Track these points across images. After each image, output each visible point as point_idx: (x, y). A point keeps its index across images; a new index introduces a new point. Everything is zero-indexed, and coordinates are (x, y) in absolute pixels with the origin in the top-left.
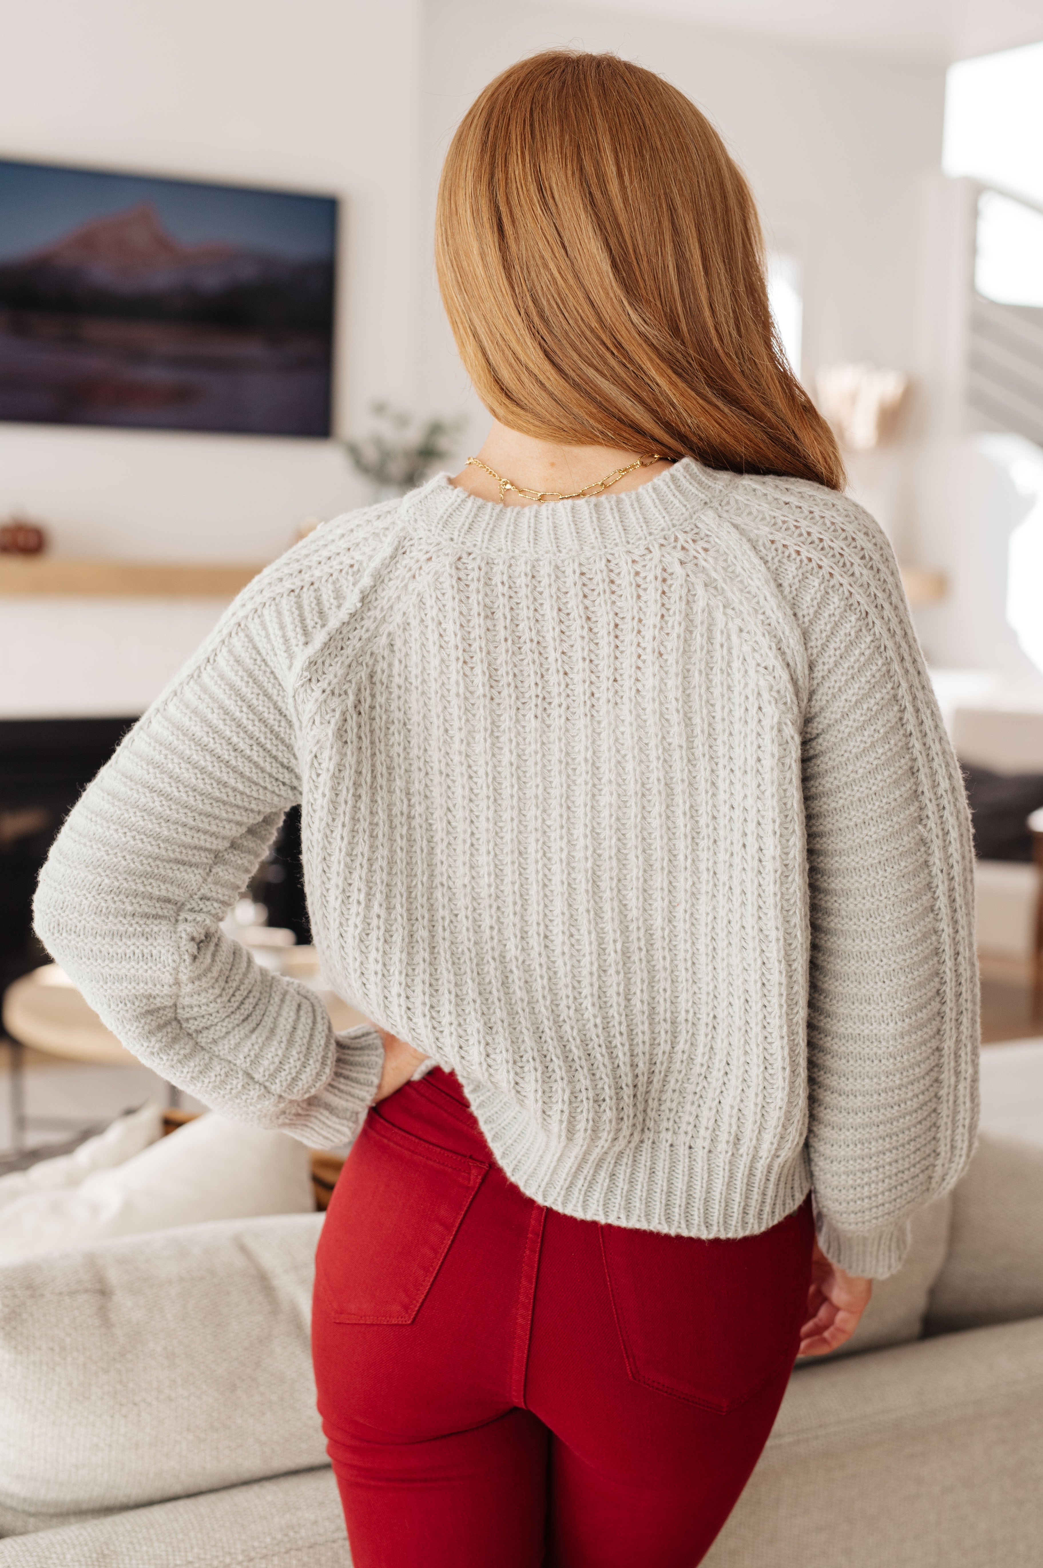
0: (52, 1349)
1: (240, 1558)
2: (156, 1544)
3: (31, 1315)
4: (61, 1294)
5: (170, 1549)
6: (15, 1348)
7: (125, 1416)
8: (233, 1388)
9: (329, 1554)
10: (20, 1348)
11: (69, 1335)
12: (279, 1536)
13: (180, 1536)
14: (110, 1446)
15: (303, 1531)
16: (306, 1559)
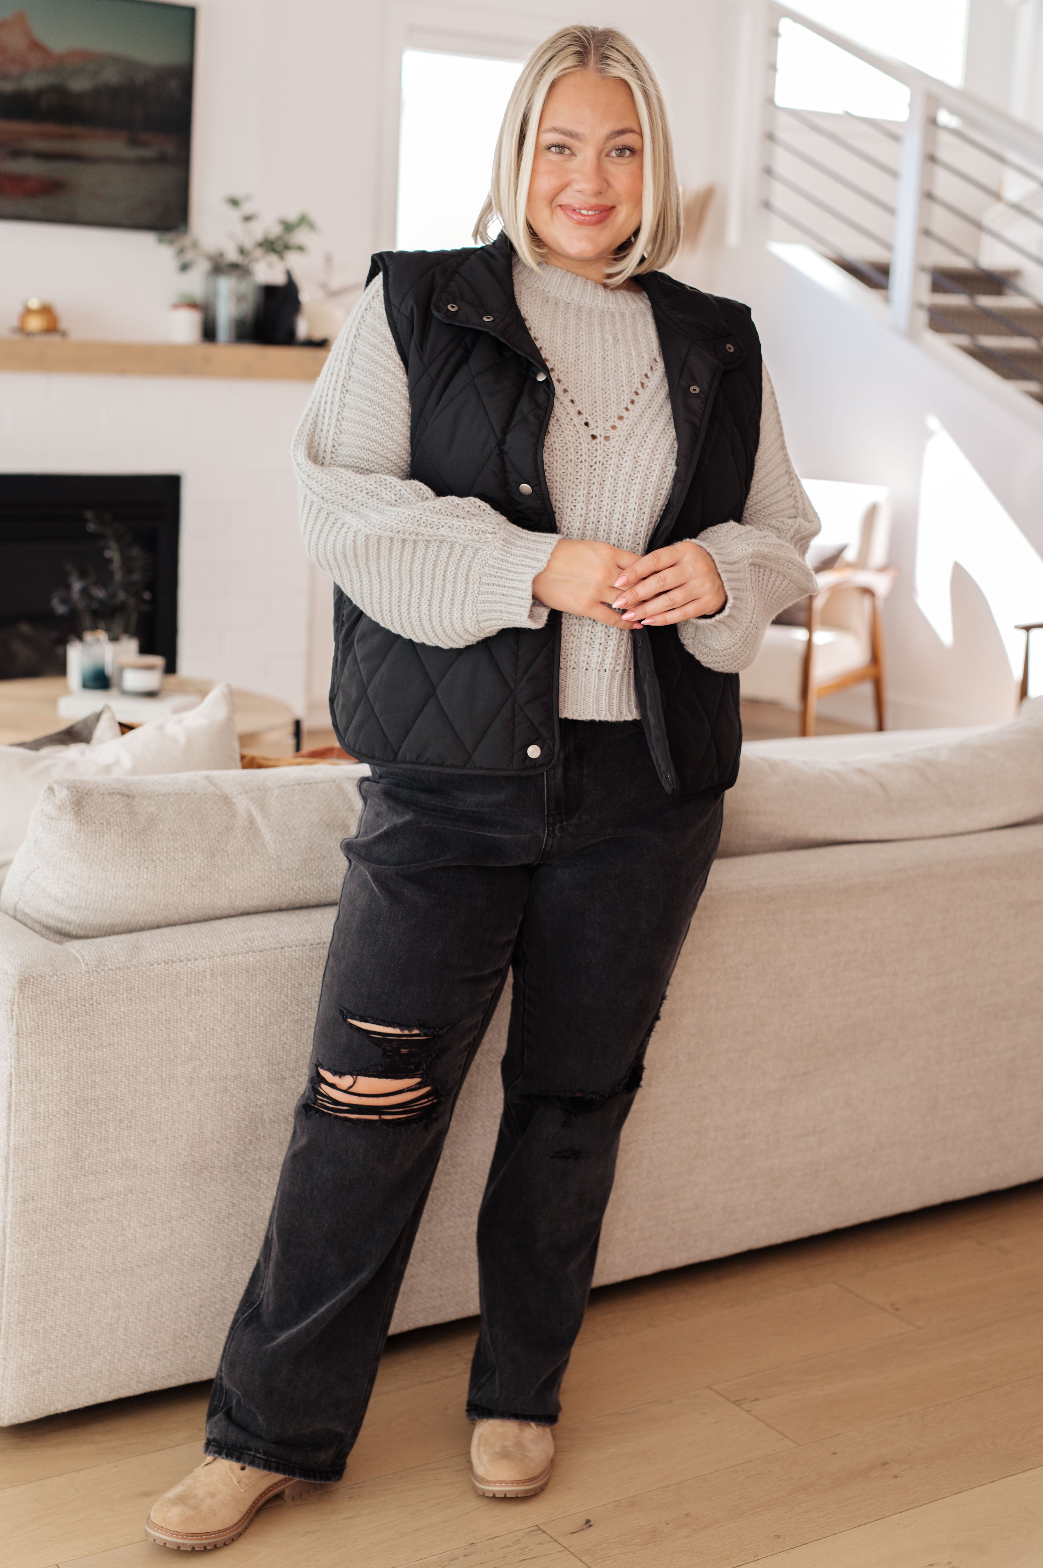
0: (102, 824)
1: (219, 954)
2: (167, 943)
3: (88, 803)
4: (103, 794)
5: (176, 946)
6: (80, 821)
7: (147, 868)
8: (213, 856)
9: (273, 956)
10: (83, 822)
11: (112, 816)
12: (242, 944)
13: (181, 940)
14: (137, 885)
15: (256, 942)
16: (258, 958)
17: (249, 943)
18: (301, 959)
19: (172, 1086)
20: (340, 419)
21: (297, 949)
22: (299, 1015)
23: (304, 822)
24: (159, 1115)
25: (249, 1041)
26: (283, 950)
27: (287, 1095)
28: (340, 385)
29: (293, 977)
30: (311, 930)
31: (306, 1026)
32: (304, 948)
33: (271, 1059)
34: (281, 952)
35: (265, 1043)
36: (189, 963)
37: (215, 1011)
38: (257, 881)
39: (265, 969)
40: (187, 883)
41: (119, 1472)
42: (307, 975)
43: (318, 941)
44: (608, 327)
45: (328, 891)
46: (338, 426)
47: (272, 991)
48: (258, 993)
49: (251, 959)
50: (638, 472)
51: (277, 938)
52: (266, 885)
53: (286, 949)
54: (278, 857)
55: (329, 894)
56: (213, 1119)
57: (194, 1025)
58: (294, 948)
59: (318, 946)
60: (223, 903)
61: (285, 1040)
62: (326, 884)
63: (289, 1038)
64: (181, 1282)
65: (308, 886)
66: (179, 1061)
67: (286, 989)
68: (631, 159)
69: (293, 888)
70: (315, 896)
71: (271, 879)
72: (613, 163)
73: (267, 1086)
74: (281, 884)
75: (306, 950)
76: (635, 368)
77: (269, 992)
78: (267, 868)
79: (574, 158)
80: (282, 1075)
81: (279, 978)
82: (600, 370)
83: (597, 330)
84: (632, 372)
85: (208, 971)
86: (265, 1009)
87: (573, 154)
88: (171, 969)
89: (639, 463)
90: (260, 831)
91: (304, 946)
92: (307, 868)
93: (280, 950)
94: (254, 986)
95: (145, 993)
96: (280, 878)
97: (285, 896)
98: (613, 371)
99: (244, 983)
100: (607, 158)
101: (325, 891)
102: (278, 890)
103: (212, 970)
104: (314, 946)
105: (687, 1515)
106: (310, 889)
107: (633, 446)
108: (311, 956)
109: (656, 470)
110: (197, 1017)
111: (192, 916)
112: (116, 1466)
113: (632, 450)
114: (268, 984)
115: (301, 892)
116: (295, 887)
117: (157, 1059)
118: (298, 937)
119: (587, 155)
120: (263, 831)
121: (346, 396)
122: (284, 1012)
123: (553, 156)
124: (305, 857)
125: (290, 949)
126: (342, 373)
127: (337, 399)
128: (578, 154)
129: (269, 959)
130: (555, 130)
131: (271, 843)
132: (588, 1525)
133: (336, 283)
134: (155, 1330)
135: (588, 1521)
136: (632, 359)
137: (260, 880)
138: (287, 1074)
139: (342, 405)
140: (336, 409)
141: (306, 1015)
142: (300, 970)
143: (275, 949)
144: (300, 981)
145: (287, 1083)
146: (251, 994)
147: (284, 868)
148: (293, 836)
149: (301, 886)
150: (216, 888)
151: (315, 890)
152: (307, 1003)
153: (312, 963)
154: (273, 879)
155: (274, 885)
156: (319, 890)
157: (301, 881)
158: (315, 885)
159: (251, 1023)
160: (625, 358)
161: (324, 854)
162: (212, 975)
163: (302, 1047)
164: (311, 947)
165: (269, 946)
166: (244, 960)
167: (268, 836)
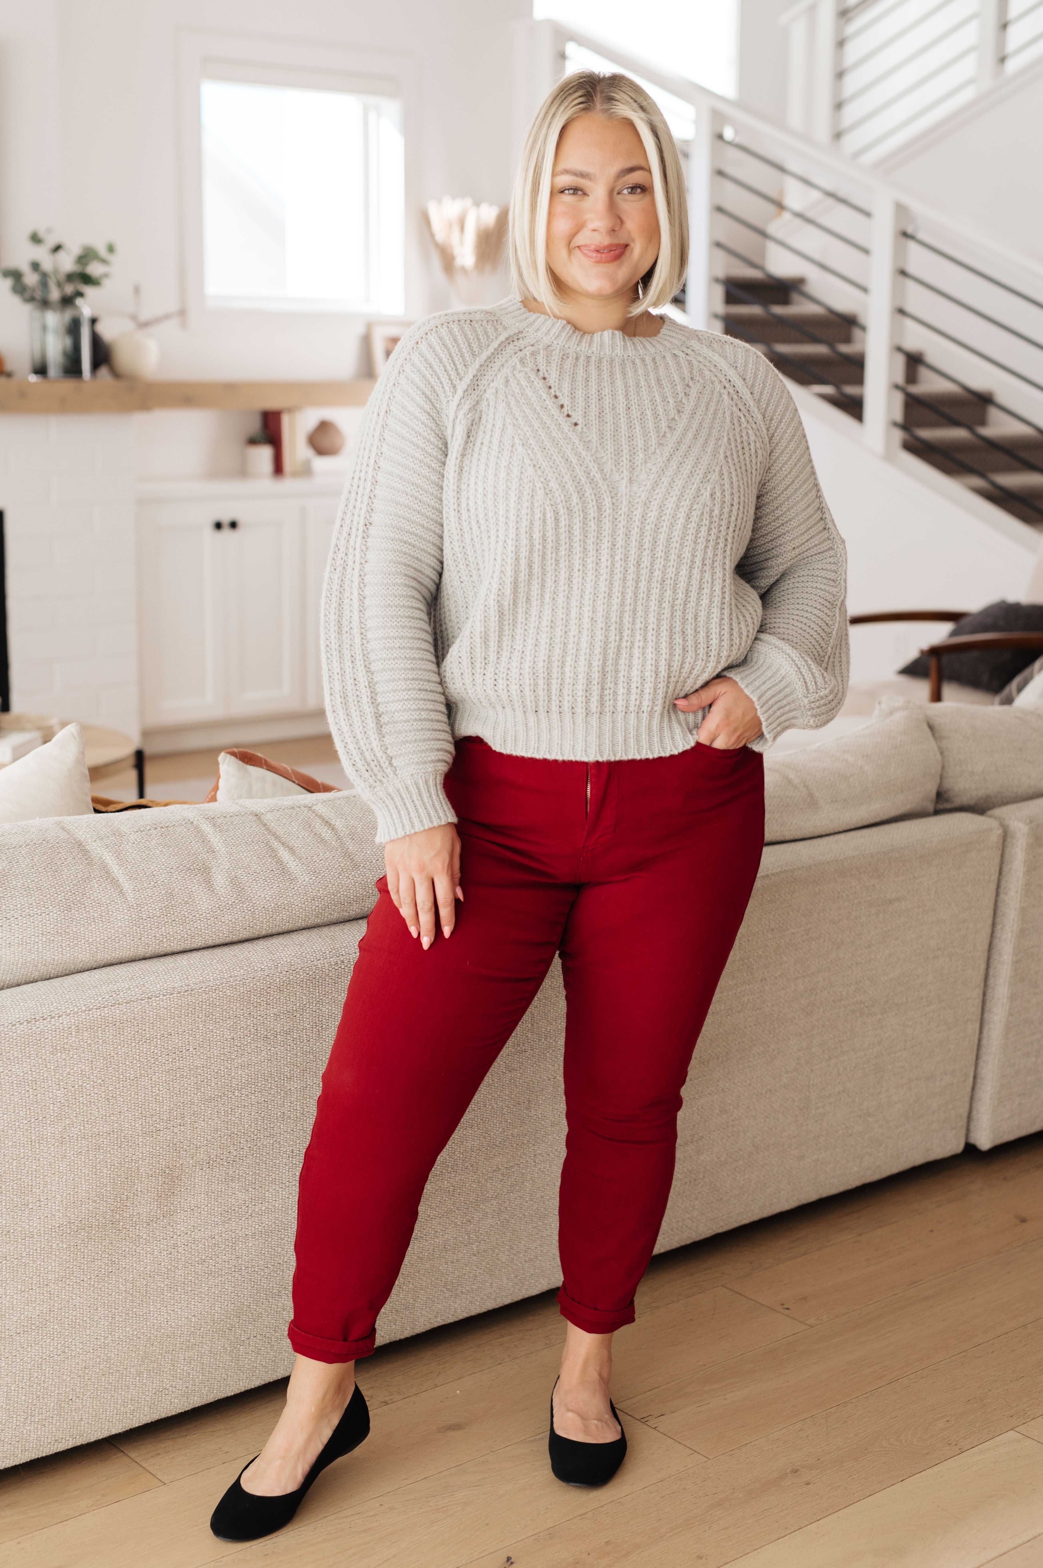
1: (84, 1008)
5: (38, 1004)
8: (69, 909)
12: (107, 997)
15: (122, 994)
16: (125, 1010)
17: (114, 995)
18: (169, 1008)
19: (42, 1148)
20: (372, 497)
21: (165, 998)
22: (171, 1065)
24: (30, 1178)
26: (150, 1000)
27: (162, 1148)
28: (372, 461)
29: (161, 1027)
30: (178, 978)
31: (178, 1075)
32: (171, 997)
33: (144, 1112)
34: (148, 1002)
35: (136, 1097)
36: (53, 1020)
37: (83, 1067)
38: (118, 931)
39: (133, 1021)
40: (44, 939)
41: (23, 1549)
42: (176, 1023)
43: (186, 988)
44: (630, 375)
46: (370, 504)
47: (141, 1043)
48: (126, 1045)
49: (118, 1012)
50: (664, 520)
51: (143, 988)
52: (128, 935)
53: (153, 999)
54: (138, 905)
56: (88, 1178)
57: (61, 1084)
58: (161, 997)
59: (186, 994)
60: (84, 957)
61: (158, 1092)
63: (161, 1089)
64: (63, 1345)
65: (171, 934)
66: (49, 1122)
67: (155, 1040)
68: (642, 195)
69: (155, 936)
71: (132, 929)
72: (625, 200)
73: (141, 1140)
74: (143, 933)
75: (174, 999)
76: (661, 413)
77: (138, 1043)
78: (127, 918)
79: (586, 198)
80: (155, 1127)
81: (147, 1029)
82: (625, 419)
83: (618, 378)
84: (659, 418)
85: (73, 1027)
86: (135, 1062)
87: (585, 194)
88: (34, 1028)
89: (664, 512)
90: (118, 880)
91: (172, 994)
92: (169, 916)
93: (146, 1000)
94: (122, 1039)
95: (8, 1054)
96: (142, 926)
97: (148, 944)
98: (639, 419)
99: (111, 1037)
100: (619, 196)
102: (140, 939)
103: (77, 1026)
104: (182, 994)
105: (607, 1543)
106: (174, 936)
107: (660, 495)
108: (180, 1004)
109: (681, 518)
110: (65, 1075)
111: (53, 972)
112: (19, 1543)
113: (658, 499)
114: (137, 1036)
115: (165, 940)
116: (158, 936)
117: (25, 1122)
118: (165, 985)
119: (598, 193)
120: (121, 880)
121: (379, 473)
122: (154, 1063)
123: (567, 198)
124: (167, 904)
125: (157, 999)
126: (374, 449)
127: (370, 476)
128: (590, 194)
129: (136, 1010)
130: (566, 172)
131: (130, 892)
132: (509, 1563)
133: (145, 315)
134: (38, 1397)
135: (509, 1559)
136: (657, 406)
137: (121, 930)
138: (161, 1126)
139: (375, 483)
140: (369, 486)
141: (178, 1064)
142: (169, 1020)
143: (142, 1000)
144: (169, 1031)
145: (161, 1135)
146: (119, 1047)
147: (145, 917)
148: (152, 883)
149: (164, 934)
150: (76, 942)
152: (178, 1052)
153: (181, 1011)
154: (135, 928)
155: (135, 935)
157: (164, 929)
158: (179, 932)
159: (121, 1076)
160: (649, 406)
161: (187, 901)
162: (78, 1031)
163: (175, 1098)
164: (179, 995)
165: (136, 997)
166: (110, 1013)
167: (127, 886)
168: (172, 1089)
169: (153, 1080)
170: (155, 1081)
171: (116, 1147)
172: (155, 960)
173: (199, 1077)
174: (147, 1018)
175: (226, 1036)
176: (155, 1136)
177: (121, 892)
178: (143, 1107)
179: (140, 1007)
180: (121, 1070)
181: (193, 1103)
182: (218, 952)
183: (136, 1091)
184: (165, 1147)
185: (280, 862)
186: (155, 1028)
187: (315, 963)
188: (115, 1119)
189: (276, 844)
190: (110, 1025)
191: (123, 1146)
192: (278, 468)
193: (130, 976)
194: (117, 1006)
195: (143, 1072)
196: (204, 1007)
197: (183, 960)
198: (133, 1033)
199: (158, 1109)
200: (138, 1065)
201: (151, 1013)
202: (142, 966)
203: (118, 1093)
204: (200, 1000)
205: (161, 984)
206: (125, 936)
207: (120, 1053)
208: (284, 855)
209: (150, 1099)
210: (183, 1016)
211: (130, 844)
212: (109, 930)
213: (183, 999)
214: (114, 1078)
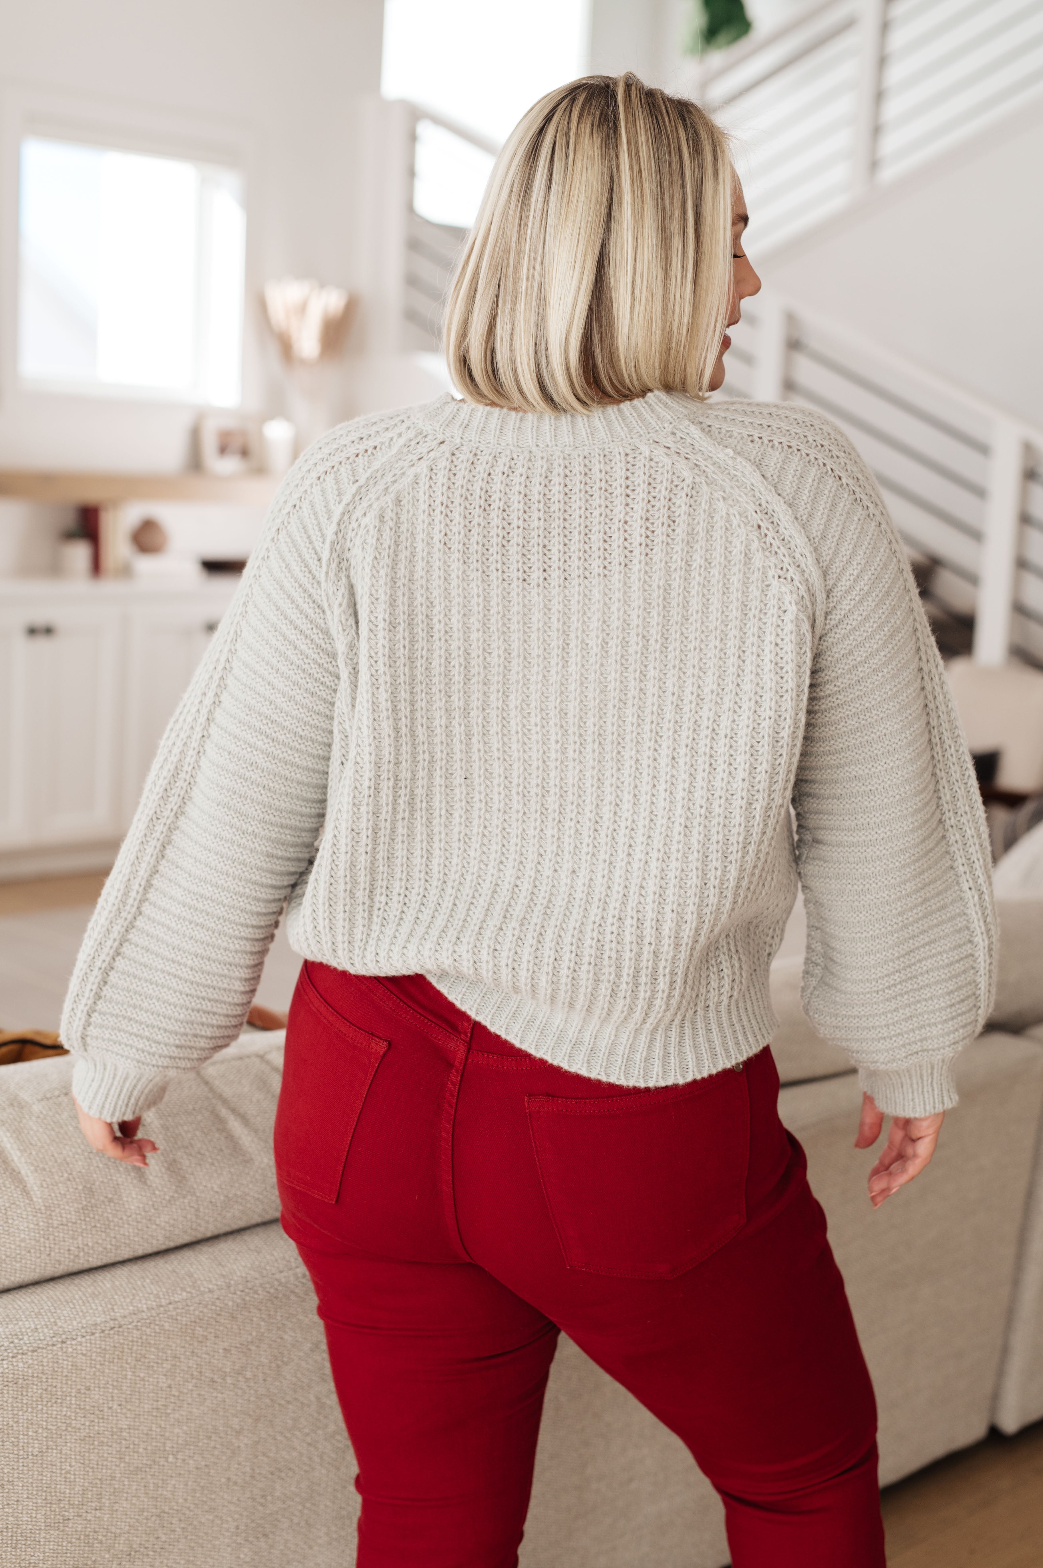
15: (26, 1338)
16: (30, 1362)
17: (16, 1341)
18: (89, 1354)
21: (83, 1340)
22: (87, 1431)
23: (79, 1151)
25: (18, 1478)
26: (64, 1345)
27: (70, 1542)
29: (78, 1380)
30: (100, 1308)
31: (96, 1443)
32: (92, 1337)
33: (49, 1498)
34: (62, 1348)
35: (40, 1477)
38: (19, 1246)
39: (40, 1375)
42: (97, 1374)
43: (112, 1324)
45: (117, 1248)
47: (49, 1404)
48: (30, 1410)
49: (21, 1365)
51: (55, 1328)
52: (32, 1251)
53: (68, 1342)
54: (47, 1208)
55: (119, 1252)
58: (79, 1339)
59: (112, 1332)
61: (68, 1468)
62: (115, 1238)
63: (73, 1464)
65: (90, 1244)
67: (68, 1398)
69: (69, 1250)
70: (101, 1257)
71: (38, 1241)
73: (43, 1535)
74: (52, 1246)
75: (95, 1340)
77: (46, 1405)
78: (32, 1226)
80: (63, 1516)
81: (59, 1385)
86: (40, 1431)
90: (19, 1173)
91: (93, 1334)
92: (88, 1219)
93: (59, 1345)
94: (25, 1402)
96: (51, 1238)
97: (60, 1263)
99: (10, 1400)
101: (113, 1248)
102: (49, 1255)
104: (107, 1332)
106: (93, 1247)
108: (103, 1347)
114: (44, 1396)
115: (82, 1254)
116: (72, 1248)
118: (84, 1321)
120: (23, 1172)
122: (66, 1430)
124: (85, 1203)
125: (74, 1342)
129: (45, 1360)
131: (36, 1189)
137: (23, 1244)
138: (70, 1514)
141: (96, 1428)
142: (88, 1369)
143: (53, 1345)
144: (88, 1384)
145: (70, 1525)
146: (20, 1413)
147: (55, 1223)
148: (66, 1175)
149: (81, 1246)
151: (101, 1249)
152: (97, 1412)
153: (105, 1357)
154: (42, 1240)
155: (42, 1249)
156: (105, 1248)
157: (80, 1238)
158: (100, 1241)
159: (21, 1452)
161: (110, 1196)
163: (90, 1474)
164: (102, 1335)
165: (45, 1342)
166: (11, 1367)
167: (31, 1179)
168: (87, 1462)
169: (64, 1452)
170: (66, 1454)
171: (9, 1549)
172: (68, 1282)
173: (124, 1442)
174: (60, 1370)
175: (161, 1384)
176: (61, 1528)
177: (25, 1192)
178: (48, 1490)
179: (50, 1356)
180: (21, 1444)
181: (113, 1478)
182: (150, 1266)
183: (40, 1469)
184: (74, 1540)
185: (230, 1137)
186: (69, 1382)
187: (277, 1276)
188: (11, 1511)
189: (224, 1112)
190: (10, 1384)
191: (19, 1546)
192: (96, 566)
193: (36, 1310)
194: (20, 1356)
195: (51, 1443)
196: (135, 1348)
197: (105, 1281)
198: (39, 1392)
199: (68, 1491)
200: (45, 1435)
201: (65, 1362)
202: (51, 1292)
203: (16, 1475)
204: (130, 1339)
205: (78, 1320)
206: (29, 1252)
207: (21, 1421)
208: (235, 1126)
209: (59, 1479)
210: (107, 1363)
211: (34, 1118)
212: (8, 1245)
213: (108, 1339)
214: (11, 1456)
